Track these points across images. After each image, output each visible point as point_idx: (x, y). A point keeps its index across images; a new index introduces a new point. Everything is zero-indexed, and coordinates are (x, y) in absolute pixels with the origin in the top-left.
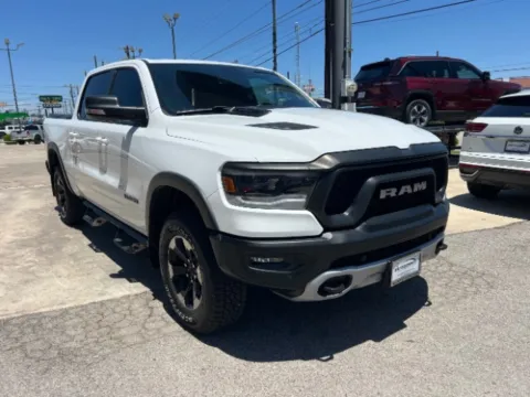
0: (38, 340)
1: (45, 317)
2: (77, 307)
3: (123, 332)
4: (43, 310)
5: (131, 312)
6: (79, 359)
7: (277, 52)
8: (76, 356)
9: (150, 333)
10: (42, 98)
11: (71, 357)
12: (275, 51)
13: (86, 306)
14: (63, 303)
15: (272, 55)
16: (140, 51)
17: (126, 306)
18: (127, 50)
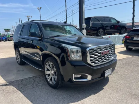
5: (30, 81)
7: (67, 17)
9: (35, 86)
10: (5, 30)
12: (66, 17)
15: (66, 18)
16: (31, 17)
18: (28, 17)
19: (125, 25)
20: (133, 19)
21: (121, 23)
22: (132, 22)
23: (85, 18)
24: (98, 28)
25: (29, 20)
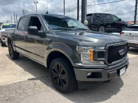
0: (2, 94)
1: (3, 87)
2: (13, 84)
3: (27, 91)
4: (3, 85)
5: (29, 84)
6: (15, 100)
8: (14, 99)
9: (36, 91)
11: (12, 99)
13: (16, 83)
14: (8, 83)
16: (27, 11)
17: (28, 83)
18: (23, 11)
19: (126, 23)
20: (135, 17)
21: (122, 21)
22: (134, 20)
23: (87, 14)
24: (99, 25)
25: (25, 14)
